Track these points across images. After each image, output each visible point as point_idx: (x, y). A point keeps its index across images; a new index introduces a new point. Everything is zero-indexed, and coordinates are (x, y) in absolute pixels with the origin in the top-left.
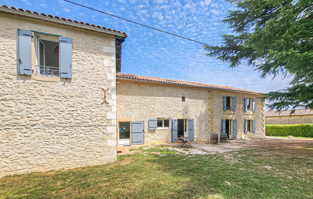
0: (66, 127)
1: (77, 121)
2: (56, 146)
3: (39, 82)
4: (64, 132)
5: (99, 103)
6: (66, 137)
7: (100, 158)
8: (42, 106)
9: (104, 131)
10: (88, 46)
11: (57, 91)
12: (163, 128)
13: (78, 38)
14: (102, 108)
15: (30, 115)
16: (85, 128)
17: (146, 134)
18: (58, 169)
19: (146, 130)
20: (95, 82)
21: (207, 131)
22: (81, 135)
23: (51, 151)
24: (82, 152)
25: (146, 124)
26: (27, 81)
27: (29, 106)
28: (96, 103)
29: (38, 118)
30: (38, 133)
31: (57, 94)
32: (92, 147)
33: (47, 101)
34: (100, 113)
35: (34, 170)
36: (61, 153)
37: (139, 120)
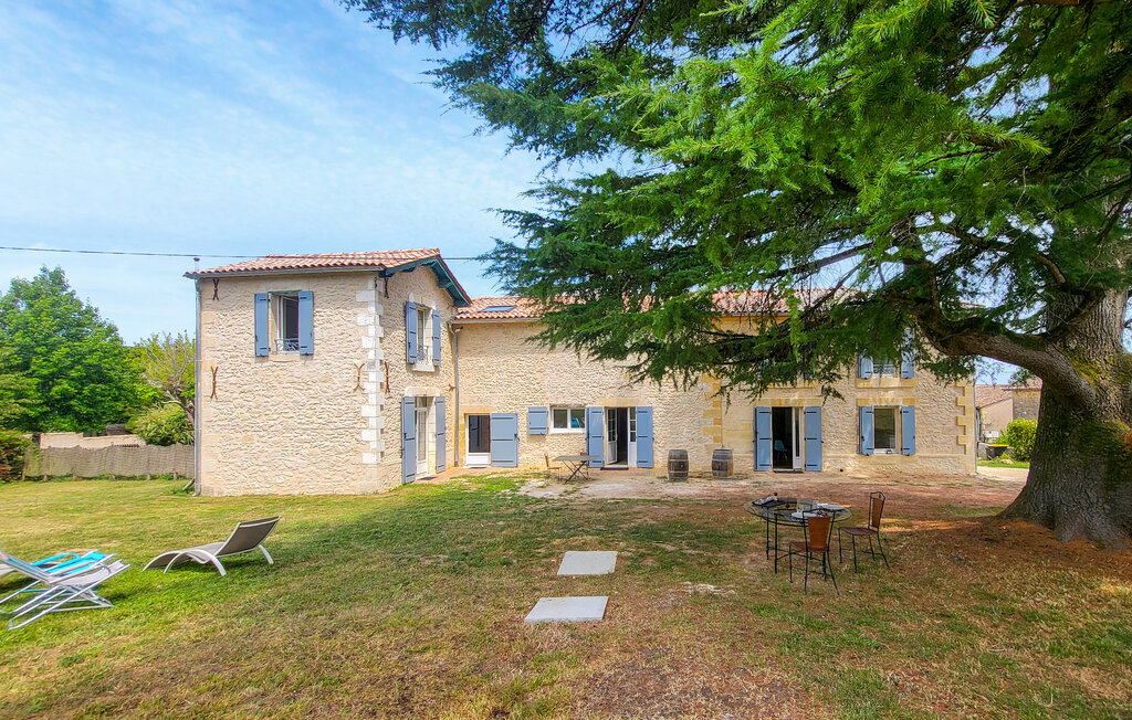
0: (307, 429)
1: (320, 421)
2: (294, 459)
3: (277, 364)
4: (305, 436)
5: (350, 390)
6: (306, 445)
7: (352, 483)
8: (279, 399)
9: (358, 437)
10: (335, 298)
11: (296, 374)
12: (569, 430)
13: (321, 289)
14: (355, 398)
15: (268, 412)
16: (331, 432)
17: (524, 443)
18: (297, 492)
19: (523, 433)
20: (345, 355)
21: (700, 441)
22: (327, 443)
23: (290, 465)
24: (327, 471)
25: (523, 420)
26: (264, 364)
27: (266, 399)
28: (347, 389)
29: (275, 416)
30: (276, 438)
31: (296, 380)
32: (340, 464)
33: (285, 390)
34: (351, 407)
35: (272, 490)
36: (301, 470)
37: (509, 410)
